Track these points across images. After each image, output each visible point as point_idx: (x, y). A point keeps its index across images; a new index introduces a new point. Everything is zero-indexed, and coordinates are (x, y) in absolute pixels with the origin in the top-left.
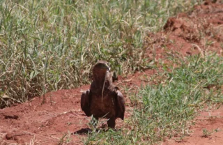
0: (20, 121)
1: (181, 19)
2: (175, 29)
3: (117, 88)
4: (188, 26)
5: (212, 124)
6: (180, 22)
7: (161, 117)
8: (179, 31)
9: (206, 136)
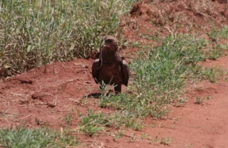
0: (35, 86)
1: (146, 5)
2: (141, 14)
3: (123, 58)
4: (153, 11)
5: (199, 93)
6: (145, 7)
7: (157, 85)
8: (145, 16)
9: (198, 103)
